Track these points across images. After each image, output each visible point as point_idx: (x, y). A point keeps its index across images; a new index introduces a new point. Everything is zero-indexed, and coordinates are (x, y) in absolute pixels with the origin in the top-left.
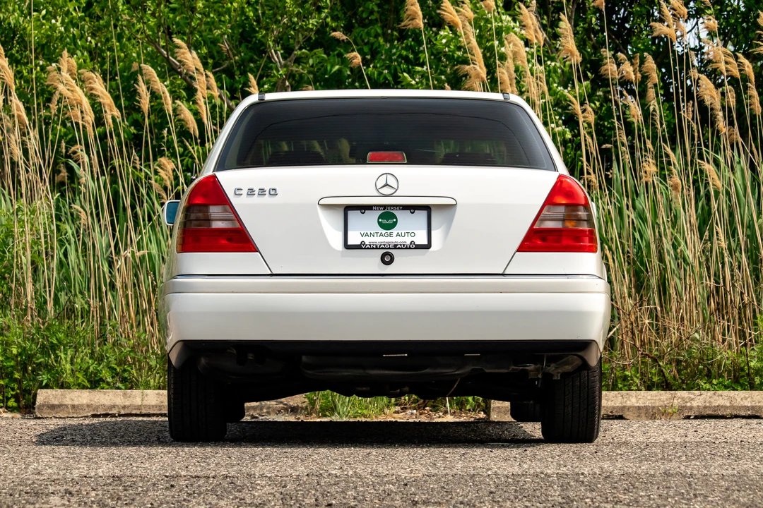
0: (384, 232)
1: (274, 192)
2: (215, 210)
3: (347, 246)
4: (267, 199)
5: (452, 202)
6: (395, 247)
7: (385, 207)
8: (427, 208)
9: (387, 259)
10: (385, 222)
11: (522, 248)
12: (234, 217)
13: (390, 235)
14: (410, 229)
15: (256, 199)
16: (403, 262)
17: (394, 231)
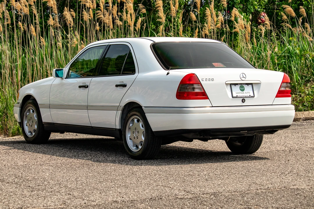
0: (242, 92)
1: (213, 80)
2: (195, 86)
3: (233, 97)
4: (211, 82)
5: (260, 82)
6: (246, 97)
7: (241, 84)
8: (251, 84)
9: (243, 101)
10: (241, 89)
11: (277, 96)
12: (202, 88)
13: (244, 93)
14: (248, 91)
15: (208, 82)
16: (248, 102)
17: (244, 92)
